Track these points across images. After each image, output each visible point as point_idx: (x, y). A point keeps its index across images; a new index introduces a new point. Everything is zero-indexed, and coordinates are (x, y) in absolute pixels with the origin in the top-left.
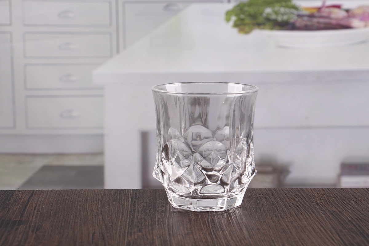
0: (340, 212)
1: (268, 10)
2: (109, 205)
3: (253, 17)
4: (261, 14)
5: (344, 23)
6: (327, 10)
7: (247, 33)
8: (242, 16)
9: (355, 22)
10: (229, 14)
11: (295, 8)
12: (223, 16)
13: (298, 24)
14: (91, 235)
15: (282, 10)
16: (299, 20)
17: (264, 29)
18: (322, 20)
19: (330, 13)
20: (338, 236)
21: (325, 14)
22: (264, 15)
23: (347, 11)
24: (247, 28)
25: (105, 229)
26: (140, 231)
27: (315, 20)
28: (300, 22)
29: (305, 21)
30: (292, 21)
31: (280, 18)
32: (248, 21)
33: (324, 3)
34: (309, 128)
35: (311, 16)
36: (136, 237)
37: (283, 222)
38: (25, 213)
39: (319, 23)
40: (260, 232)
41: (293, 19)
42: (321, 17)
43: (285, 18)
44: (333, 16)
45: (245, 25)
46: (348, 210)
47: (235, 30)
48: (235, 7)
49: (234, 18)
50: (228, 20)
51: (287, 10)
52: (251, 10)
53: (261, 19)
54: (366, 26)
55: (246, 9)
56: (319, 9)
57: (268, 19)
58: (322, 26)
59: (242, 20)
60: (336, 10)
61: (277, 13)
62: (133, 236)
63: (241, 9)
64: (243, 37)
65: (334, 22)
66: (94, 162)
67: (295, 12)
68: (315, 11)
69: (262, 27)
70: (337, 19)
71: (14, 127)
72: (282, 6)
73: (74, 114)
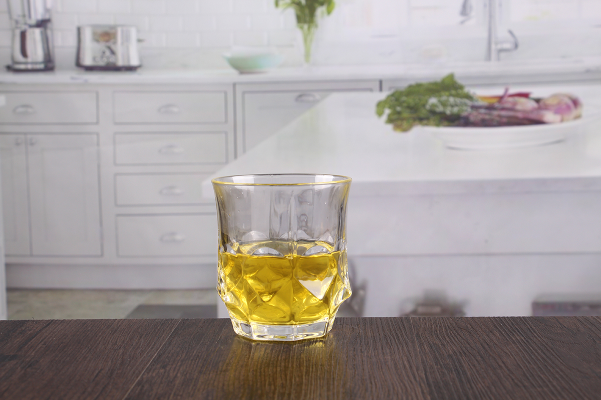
0: (443, 345)
1: (433, 101)
2: (141, 337)
3: (413, 109)
4: (424, 106)
5: (533, 116)
6: (511, 99)
7: (405, 130)
8: (399, 109)
9: (549, 116)
10: (380, 106)
11: (469, 97)
12: (373, 109)
13: (472, 119)
14: (97, 372)
15: (452, 100)
16: (475, 113)
17: (426, 125)
18: (503, 113)
19: (515, 104)
20: (424, 372)
21: (508, 105)
22: (428, 107)
23: (538, 101)
24: (405, 124)
25: (119, 365)
26: (164, 367)
27: (495, 113)
28: (475, 116)
29: (483, 114)
30: (464, 114)
31: (448, 111)
32: (406, 114)
33: (507, 90)
34: (488, 255)
35: (490, 108)
36: (154, 375)
37: (360, 356)
38: (26, 346)
39: (500, 116)
40: (323, 368)
41: (466, 111)
42: (503, 109)
43: (456, 110)
44: (519, 107)
45: (403, 119)
46: (455, 343)
47: (390, 127)
48: (388, 97)
49: (387, 111)
50: (380, 114)
51: (458, 100)
52: (411, 101)
53: (423, 113)
54: (562, 121)
55: (404, 98)
56: (501, 98)
57: (433, 112)
58: (505, 120)
59: (399, 113)
60: (523, 100)
61: (444, 104)
62: (150, 373)
63: (397, 100)
64: (399, 136)
65: (520, 115)
66: (205, 300)
67: (469, 103)
68: (494, 101)
69: (425, 122)
70: (524, 111)
71: (102, 255)
72: (451, 95)
73: (179, 237)
